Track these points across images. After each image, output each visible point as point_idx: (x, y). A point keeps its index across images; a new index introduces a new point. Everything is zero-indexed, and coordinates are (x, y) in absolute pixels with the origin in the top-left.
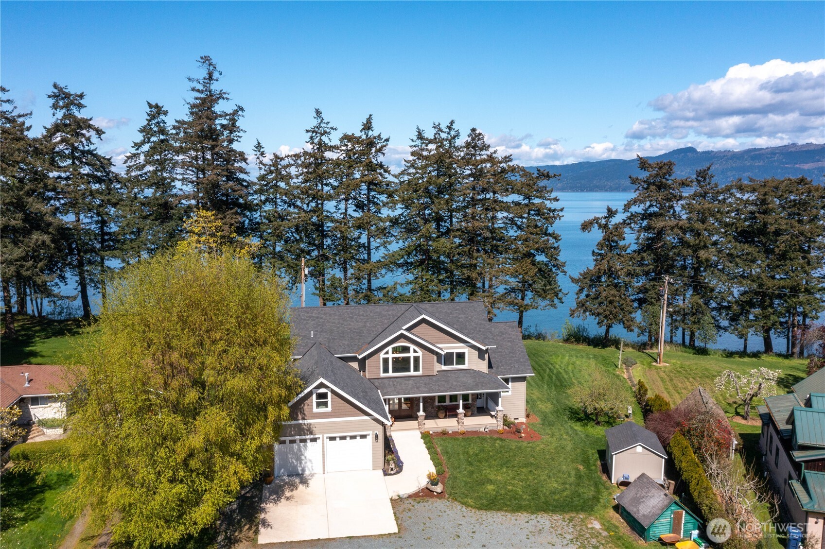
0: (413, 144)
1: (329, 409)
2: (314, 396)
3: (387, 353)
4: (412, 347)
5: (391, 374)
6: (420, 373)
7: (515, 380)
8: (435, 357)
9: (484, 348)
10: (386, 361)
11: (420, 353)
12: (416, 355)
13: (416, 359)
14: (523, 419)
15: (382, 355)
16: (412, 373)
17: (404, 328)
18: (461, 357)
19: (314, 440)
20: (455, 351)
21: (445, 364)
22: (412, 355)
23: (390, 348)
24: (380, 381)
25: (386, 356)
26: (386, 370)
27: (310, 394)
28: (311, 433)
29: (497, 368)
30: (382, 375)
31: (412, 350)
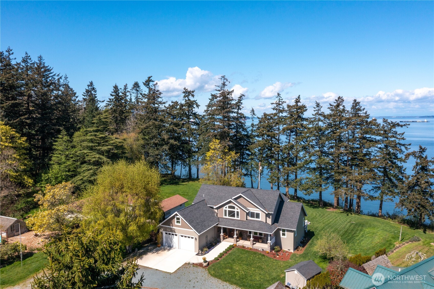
0: (315, 109)
1: (180, 224)
2: (176, 218)
3: (226, 208)
4: (236, 207)
5: (227, 217)
6: (239, 219)
7: (288, 231)
8: (245, 213)
9: (267, 213)
10: (226, 211)
11: (239, 210)
12: (238, 210)
13: (238, 212)
14: (292, 251)
15: (224, 208)
16: (236, 218)
17: (233, 198)
18: (258, 216)
19: (176, 235)
20: (255, 212)
21: (251, 217)
22: (236, 210)
23: (227, 206)
24: (222, 219)
25: (226, 209)
26: (226, 215)
27: (173, 217)
28: (175, 232)
29: (280, 224)
30: (224, 217)
31: (236, 208)
